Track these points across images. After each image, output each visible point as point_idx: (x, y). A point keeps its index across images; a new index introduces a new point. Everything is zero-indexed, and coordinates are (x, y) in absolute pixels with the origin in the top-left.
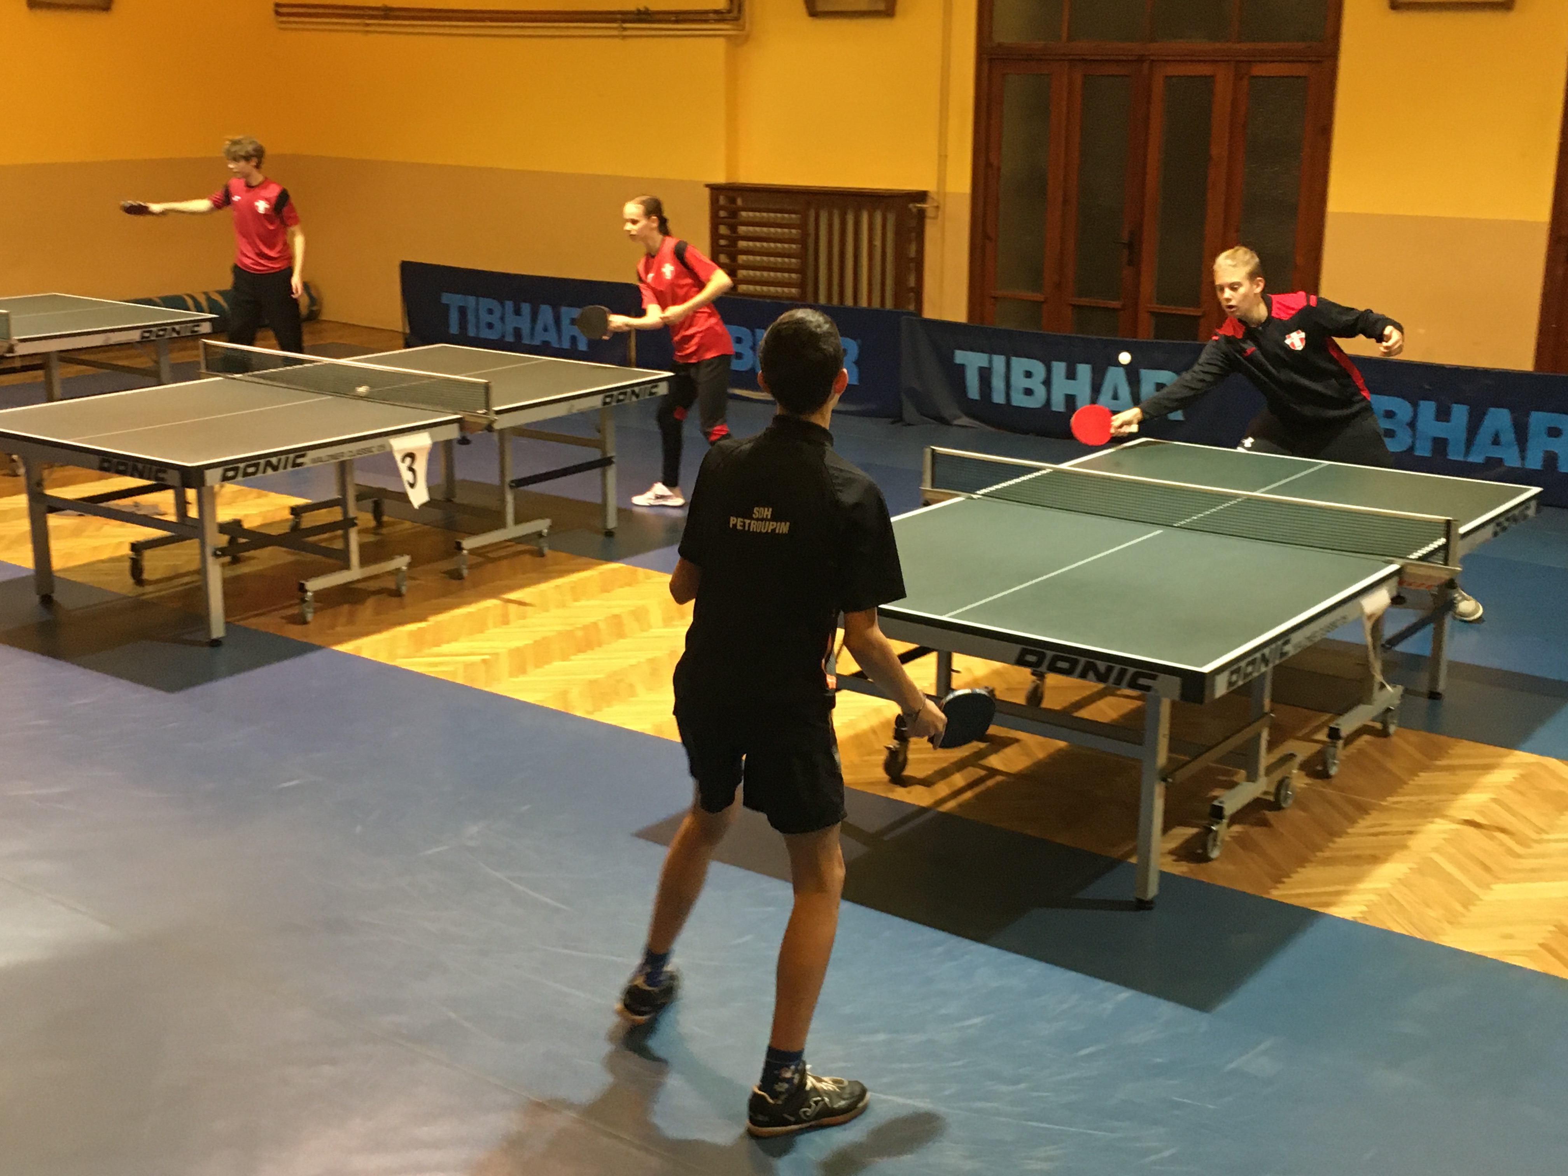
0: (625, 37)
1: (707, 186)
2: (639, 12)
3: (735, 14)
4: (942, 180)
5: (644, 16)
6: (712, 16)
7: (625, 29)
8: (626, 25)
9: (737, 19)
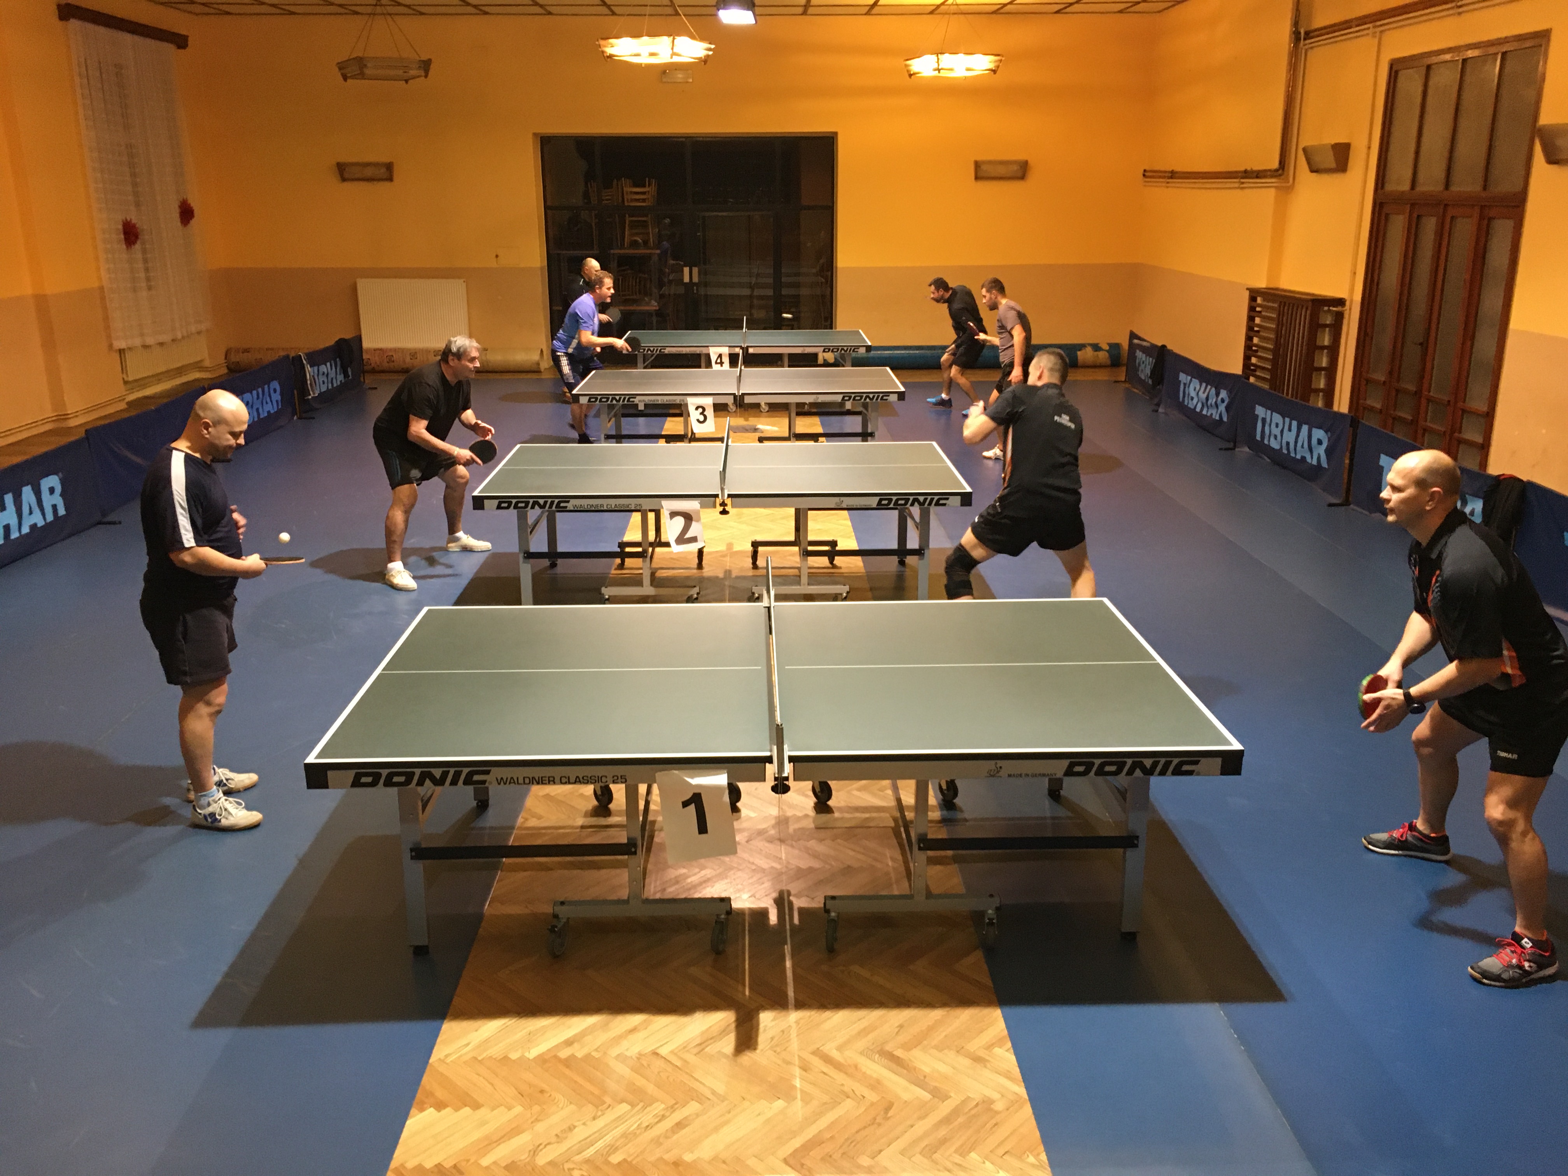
0: (1243, 188)
1: (1247, 289)
2: (1246, 171)
3: (1280, 172)
4: (1352, 290)
5: (1247, 174)
6: (1269, 173)
7: (1243, 183)
8: (1243, 180)
9: (1280, 175)
